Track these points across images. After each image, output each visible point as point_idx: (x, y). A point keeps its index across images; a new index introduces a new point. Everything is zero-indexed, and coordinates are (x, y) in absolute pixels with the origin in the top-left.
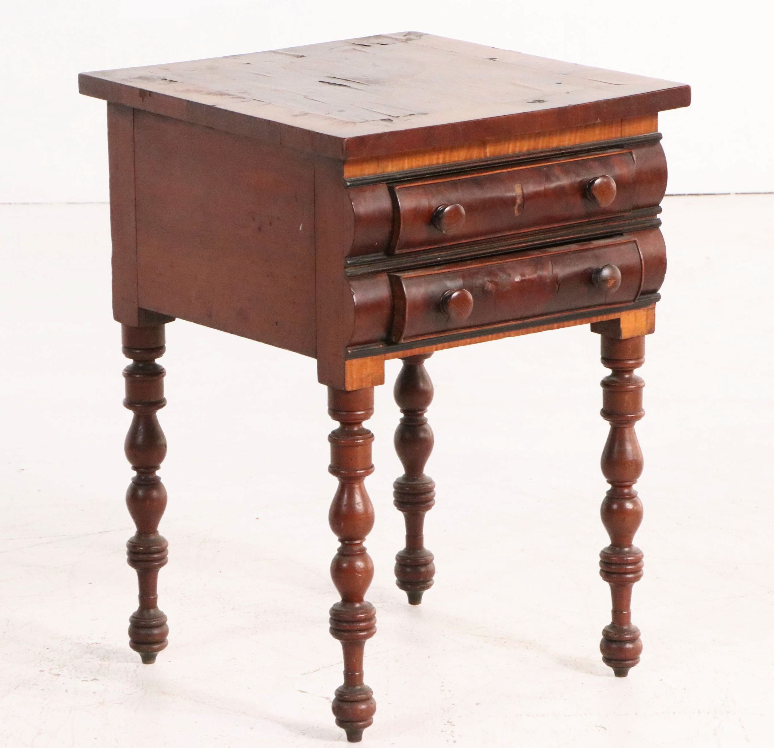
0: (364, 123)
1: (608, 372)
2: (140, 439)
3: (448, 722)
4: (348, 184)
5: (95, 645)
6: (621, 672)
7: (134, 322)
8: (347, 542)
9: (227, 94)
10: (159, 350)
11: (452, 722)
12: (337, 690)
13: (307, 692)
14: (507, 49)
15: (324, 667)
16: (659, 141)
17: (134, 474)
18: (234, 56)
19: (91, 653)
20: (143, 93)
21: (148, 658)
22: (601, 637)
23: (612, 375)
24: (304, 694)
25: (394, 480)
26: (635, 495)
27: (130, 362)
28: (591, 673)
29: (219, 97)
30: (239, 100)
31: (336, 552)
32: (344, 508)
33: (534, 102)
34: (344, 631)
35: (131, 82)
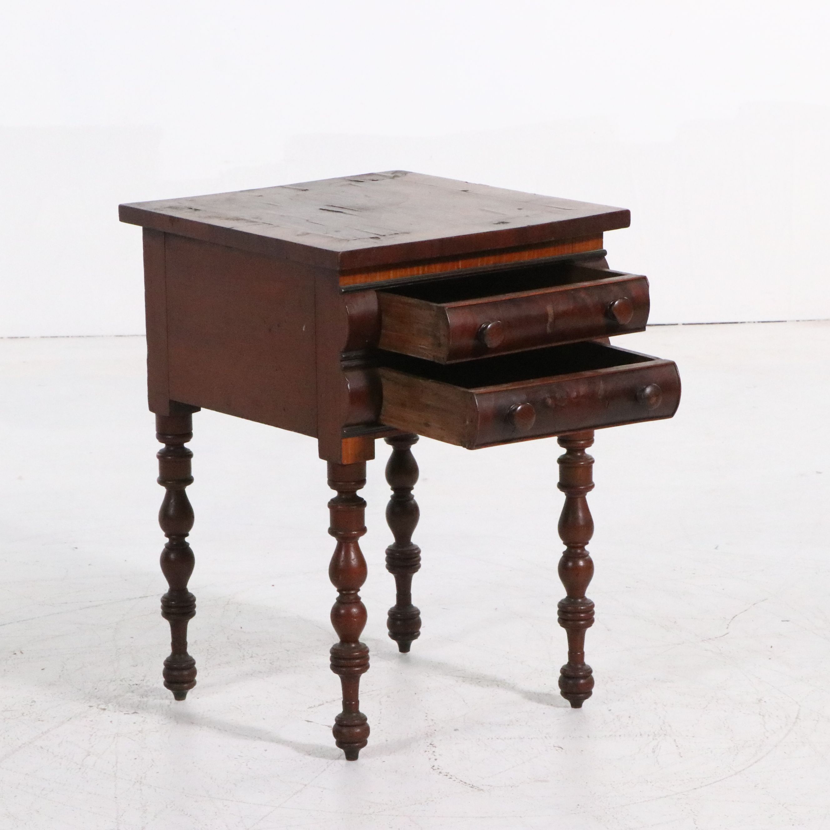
0: (356, 240)
1: (564, 451)
2: (171, 511)
3: (430, 744)
4: (343, 291)
5: (135, 686)
6: (576, 704)
7: (167, 413)
8: (344, 592)
9: (242, 219)
10: (188, 435)
11: (434, 744)
12: (337, 717)
13: (312, 722)
14: (478, 184)
15: (327, 702)
16: (604, 257)
17: (167, 540)
18: (249, 190)
19: (133, 692)
20: (172, 219)
21: (180, 695)
22: (559, 674)
23: (567, 454)
24: (310, 723)
25: (386, 547)
26: (587, 554)
27: (163, 446)
28: (552, 705)
29: (236, 221)
30: (252, 223)
31: (335, 601)
32: (342, 564)
33: (499, 223)
34: (342, 667)
35: (162, 210)
